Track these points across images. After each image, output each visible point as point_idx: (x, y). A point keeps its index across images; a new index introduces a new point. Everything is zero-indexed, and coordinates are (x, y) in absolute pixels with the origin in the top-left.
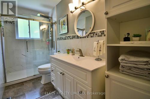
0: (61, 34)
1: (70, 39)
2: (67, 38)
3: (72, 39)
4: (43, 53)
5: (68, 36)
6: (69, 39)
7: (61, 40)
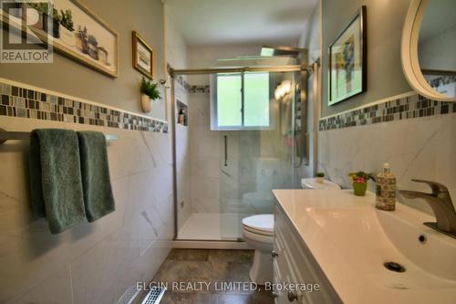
0: (333, 102)
1: (376, 120)
2: (361, 117)
3: (387, 119)
4: (275, 172)
5: (362, 107)
6: (369, 120)
7: (334, 127)
